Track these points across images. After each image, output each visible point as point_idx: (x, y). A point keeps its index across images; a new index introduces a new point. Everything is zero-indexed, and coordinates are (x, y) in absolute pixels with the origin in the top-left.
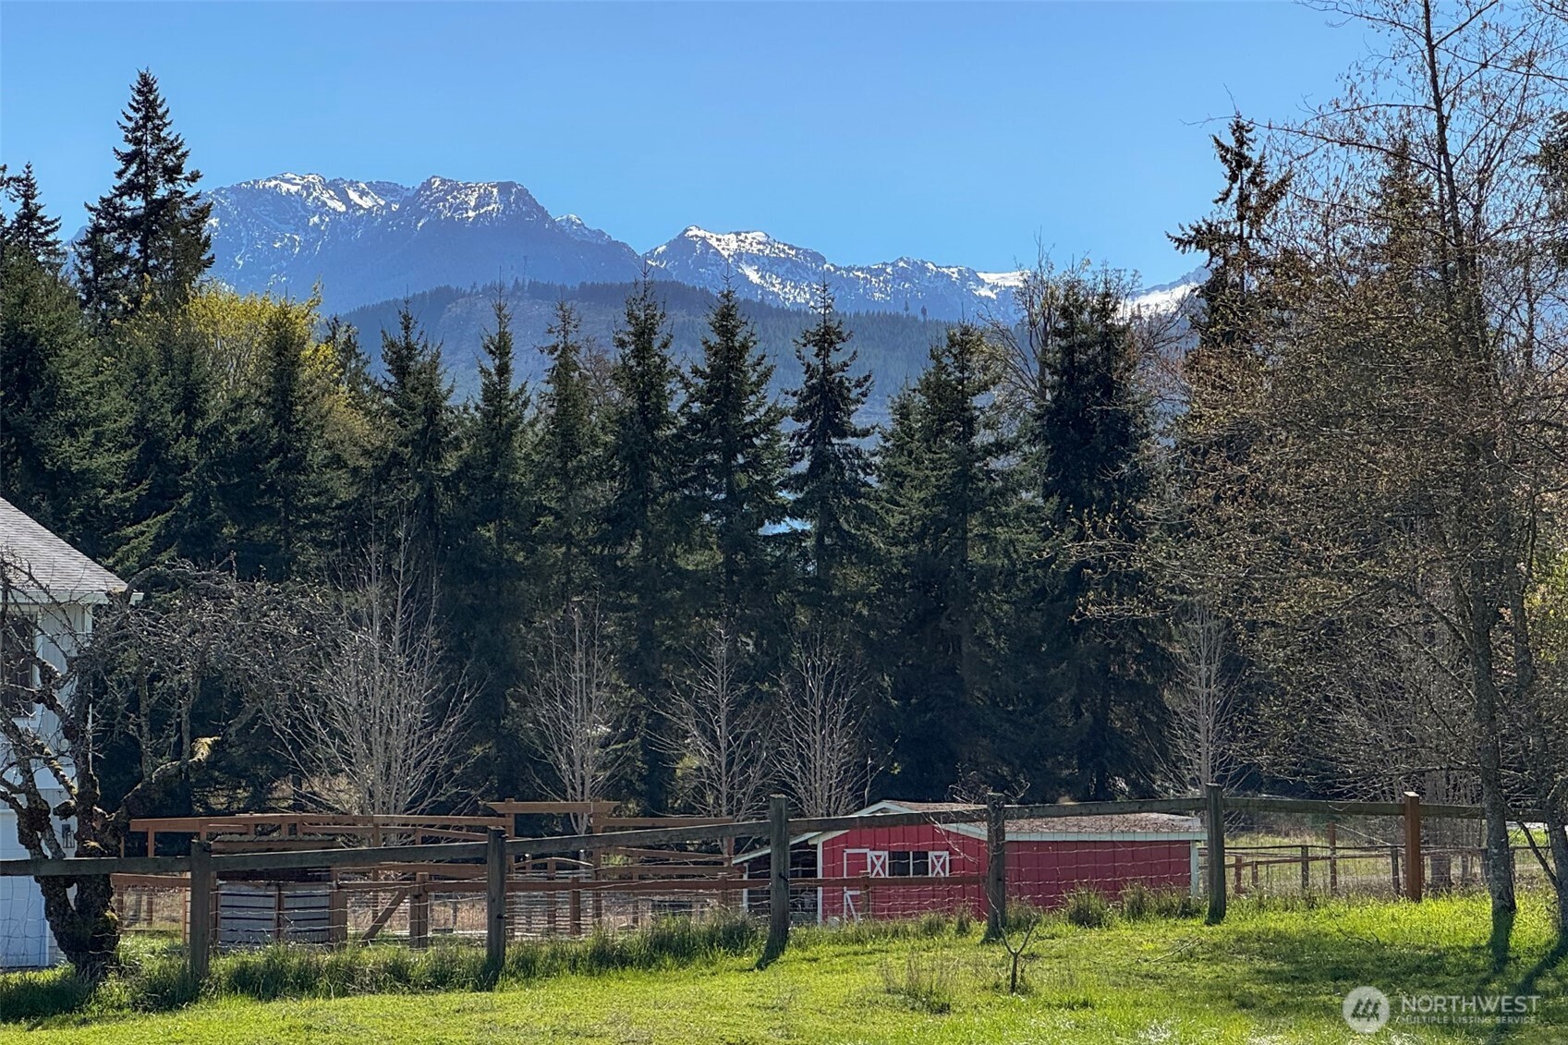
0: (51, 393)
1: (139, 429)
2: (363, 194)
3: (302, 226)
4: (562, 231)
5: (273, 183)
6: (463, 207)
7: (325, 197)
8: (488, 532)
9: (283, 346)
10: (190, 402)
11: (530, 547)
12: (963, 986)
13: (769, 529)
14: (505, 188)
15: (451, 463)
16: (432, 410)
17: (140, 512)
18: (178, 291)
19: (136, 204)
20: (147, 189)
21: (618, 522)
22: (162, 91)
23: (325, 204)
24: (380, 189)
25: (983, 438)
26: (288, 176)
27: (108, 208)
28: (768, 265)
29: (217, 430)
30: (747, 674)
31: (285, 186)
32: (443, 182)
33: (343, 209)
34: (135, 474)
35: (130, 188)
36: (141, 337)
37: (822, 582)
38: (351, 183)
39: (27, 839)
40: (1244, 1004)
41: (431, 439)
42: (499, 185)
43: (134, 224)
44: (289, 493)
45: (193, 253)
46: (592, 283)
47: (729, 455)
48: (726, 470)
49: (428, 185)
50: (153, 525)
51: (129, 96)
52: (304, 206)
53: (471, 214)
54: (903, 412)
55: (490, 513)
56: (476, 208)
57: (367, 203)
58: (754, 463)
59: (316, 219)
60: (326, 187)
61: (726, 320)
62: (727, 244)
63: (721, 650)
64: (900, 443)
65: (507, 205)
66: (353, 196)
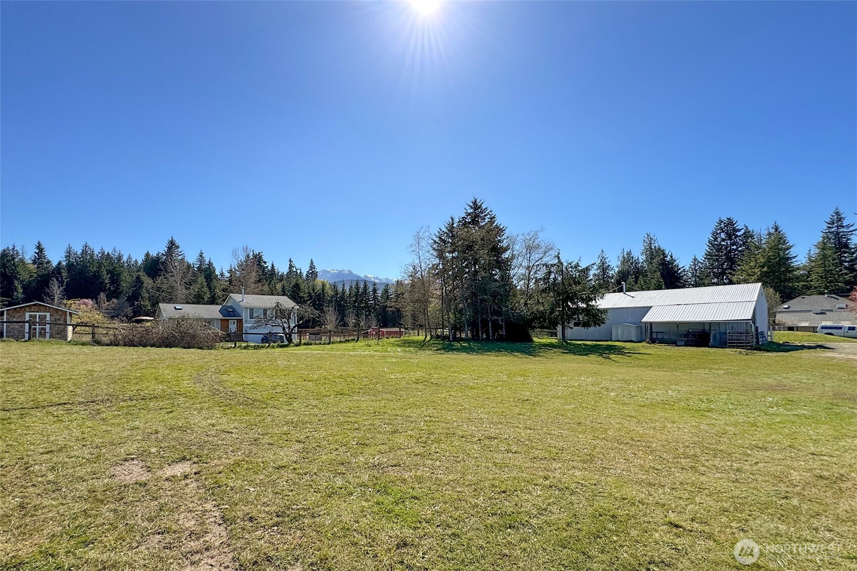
0: (300, 289)
1: (308, 292)
3: (326, 274)
5: (324, 270)
6: (345, 272)
8: (342, 302)
9: (324, 285)
10: (313, 290)
11: (346, 303)
12: (373, 344)
13: (369, 302)
15: (339, 296)
16: (337, 291)
17: (309, 300)
18: (314, 279)
19: (311, 271)
20: (312, 270)
21: (355, 302)
22: (313, 260)
25: (390, 294)
27: (308, 272)
28: (374, 278)
29: (316, 293)
30: (366, 315)
31: (326, 270)
34: (308, 297)
35: (310, 270)
36: (311, 283)
37: (374, 307)
39: (283, 331)
40: (399, 346)
41: (337, 294)
43: (310, 273)
44: (323, 299)
45: (316, 276)
47: (365, 295)
48: (365, 297)
50: (310, 301)
51: (310, 261)
54: (383, 291)
55: (342, 301)
58: (368, 296)
61: (365, 283)
62: (370, 276)
63: (364, 314)
64: (382, 295)
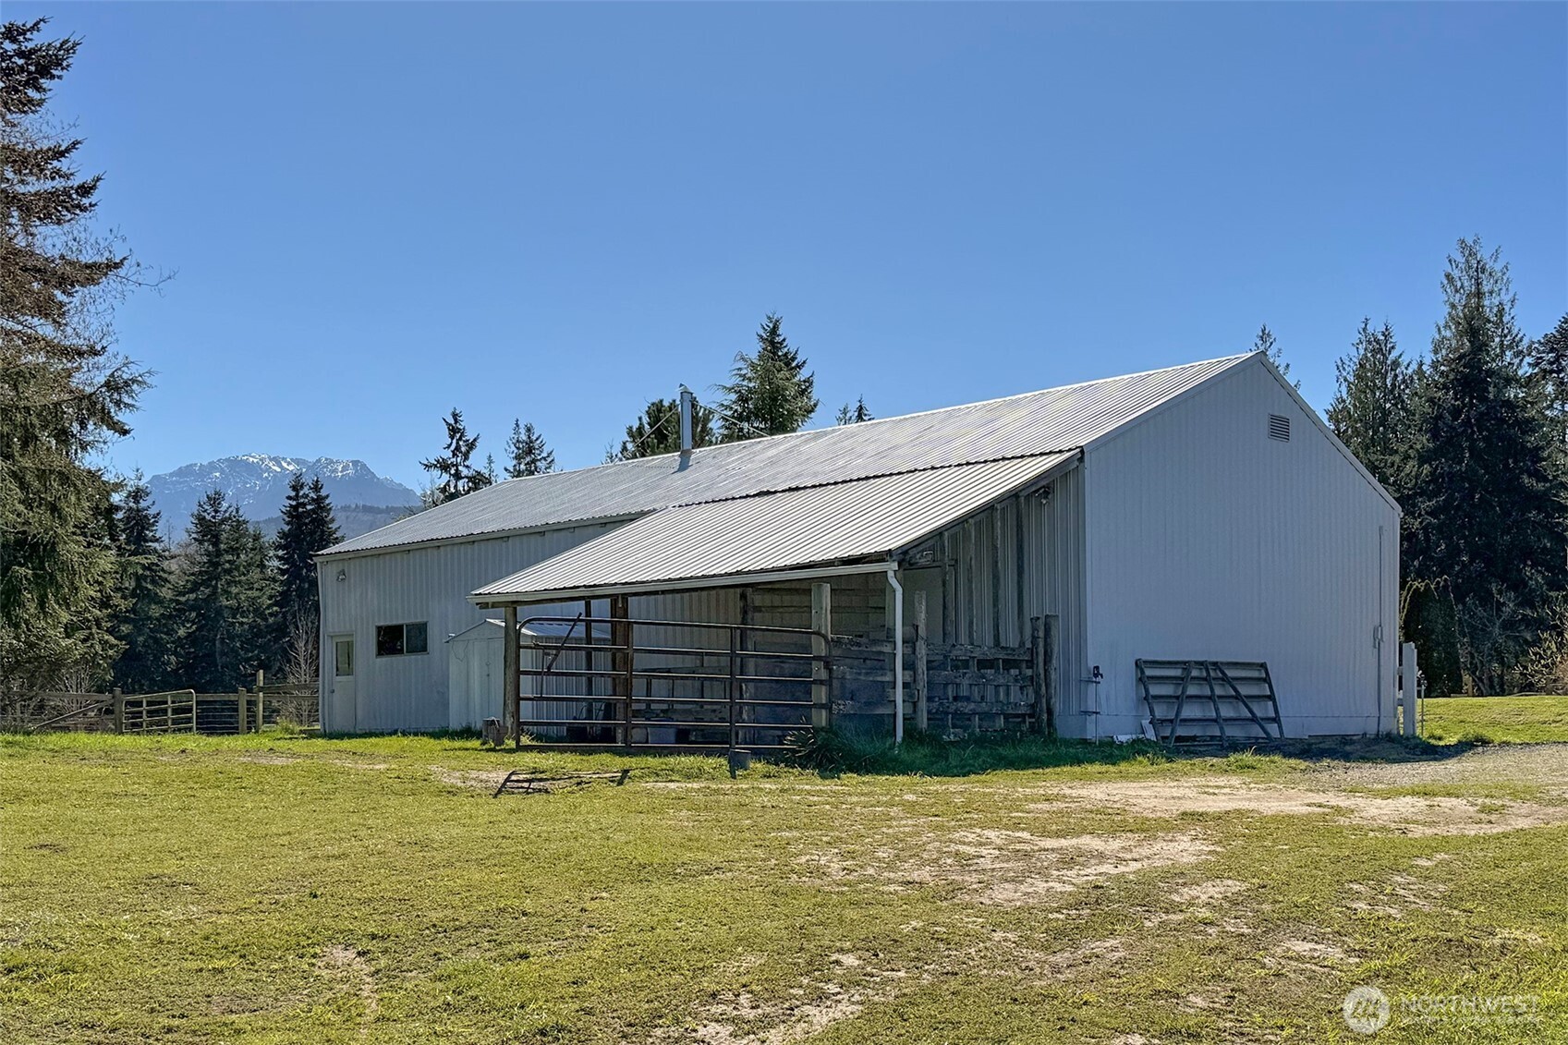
2: (289, 464)
3: (260, 477)
4: (382, 483)
5: (245, 458)
6: (335, 471)
7: (271, 464)
14: (355, 463)
23: (270, 468)
24: (297, 461)
26: (253, 454)
31: (251, 459)
32: (326, 459)
33: (279, 470)
38: (283, 459)
42: (352, 462)
46: (387, 507)
49: (319, 461)
52: (261, 469)
53: (340, 474)
56: (341, 472)
57: (291, 468)
59: (266, 474)
60: (271, 460)
65: (357, 471)
66: (285, 465)
